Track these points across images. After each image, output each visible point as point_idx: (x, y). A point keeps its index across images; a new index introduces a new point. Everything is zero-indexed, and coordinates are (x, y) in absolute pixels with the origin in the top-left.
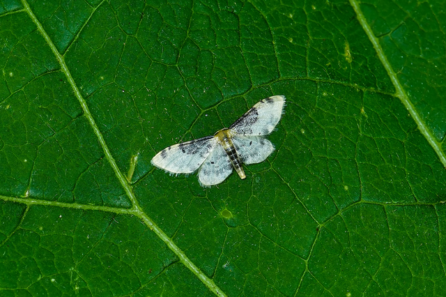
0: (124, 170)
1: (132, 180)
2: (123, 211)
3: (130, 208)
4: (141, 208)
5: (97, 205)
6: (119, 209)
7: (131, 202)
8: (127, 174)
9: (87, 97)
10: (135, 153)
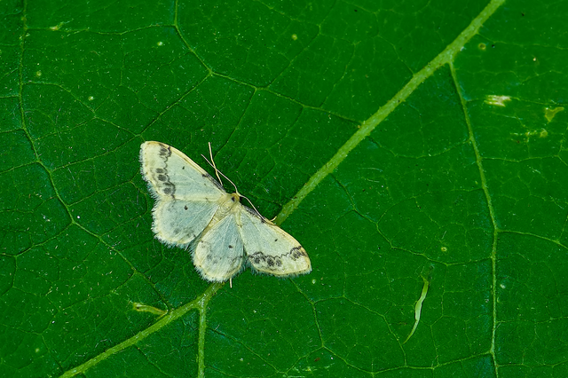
0: (151, 320)
1: (164, 309)
2: (202, 320)
3: (198, 312)
4: (199, 298)
5: (197, 352)
6: (201, 324)
7: (192, 310)
8: (157, 316)
9: (61, 369)
10: (131, 306)
